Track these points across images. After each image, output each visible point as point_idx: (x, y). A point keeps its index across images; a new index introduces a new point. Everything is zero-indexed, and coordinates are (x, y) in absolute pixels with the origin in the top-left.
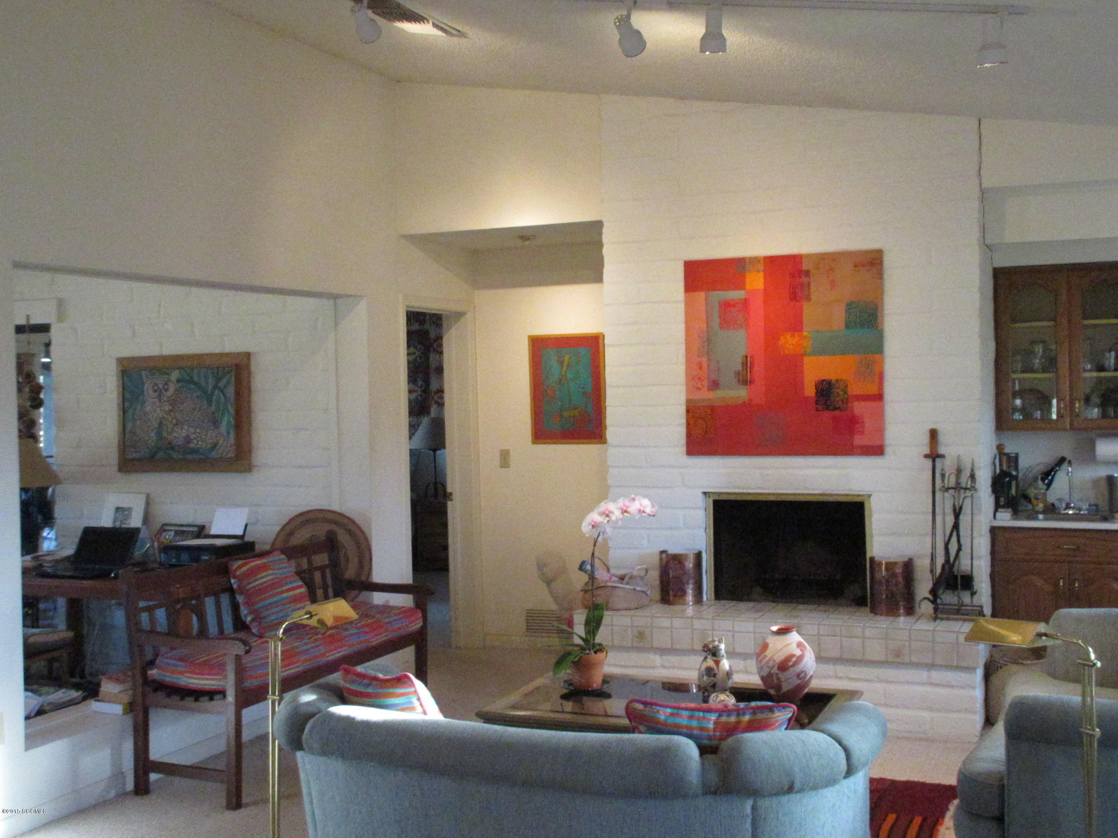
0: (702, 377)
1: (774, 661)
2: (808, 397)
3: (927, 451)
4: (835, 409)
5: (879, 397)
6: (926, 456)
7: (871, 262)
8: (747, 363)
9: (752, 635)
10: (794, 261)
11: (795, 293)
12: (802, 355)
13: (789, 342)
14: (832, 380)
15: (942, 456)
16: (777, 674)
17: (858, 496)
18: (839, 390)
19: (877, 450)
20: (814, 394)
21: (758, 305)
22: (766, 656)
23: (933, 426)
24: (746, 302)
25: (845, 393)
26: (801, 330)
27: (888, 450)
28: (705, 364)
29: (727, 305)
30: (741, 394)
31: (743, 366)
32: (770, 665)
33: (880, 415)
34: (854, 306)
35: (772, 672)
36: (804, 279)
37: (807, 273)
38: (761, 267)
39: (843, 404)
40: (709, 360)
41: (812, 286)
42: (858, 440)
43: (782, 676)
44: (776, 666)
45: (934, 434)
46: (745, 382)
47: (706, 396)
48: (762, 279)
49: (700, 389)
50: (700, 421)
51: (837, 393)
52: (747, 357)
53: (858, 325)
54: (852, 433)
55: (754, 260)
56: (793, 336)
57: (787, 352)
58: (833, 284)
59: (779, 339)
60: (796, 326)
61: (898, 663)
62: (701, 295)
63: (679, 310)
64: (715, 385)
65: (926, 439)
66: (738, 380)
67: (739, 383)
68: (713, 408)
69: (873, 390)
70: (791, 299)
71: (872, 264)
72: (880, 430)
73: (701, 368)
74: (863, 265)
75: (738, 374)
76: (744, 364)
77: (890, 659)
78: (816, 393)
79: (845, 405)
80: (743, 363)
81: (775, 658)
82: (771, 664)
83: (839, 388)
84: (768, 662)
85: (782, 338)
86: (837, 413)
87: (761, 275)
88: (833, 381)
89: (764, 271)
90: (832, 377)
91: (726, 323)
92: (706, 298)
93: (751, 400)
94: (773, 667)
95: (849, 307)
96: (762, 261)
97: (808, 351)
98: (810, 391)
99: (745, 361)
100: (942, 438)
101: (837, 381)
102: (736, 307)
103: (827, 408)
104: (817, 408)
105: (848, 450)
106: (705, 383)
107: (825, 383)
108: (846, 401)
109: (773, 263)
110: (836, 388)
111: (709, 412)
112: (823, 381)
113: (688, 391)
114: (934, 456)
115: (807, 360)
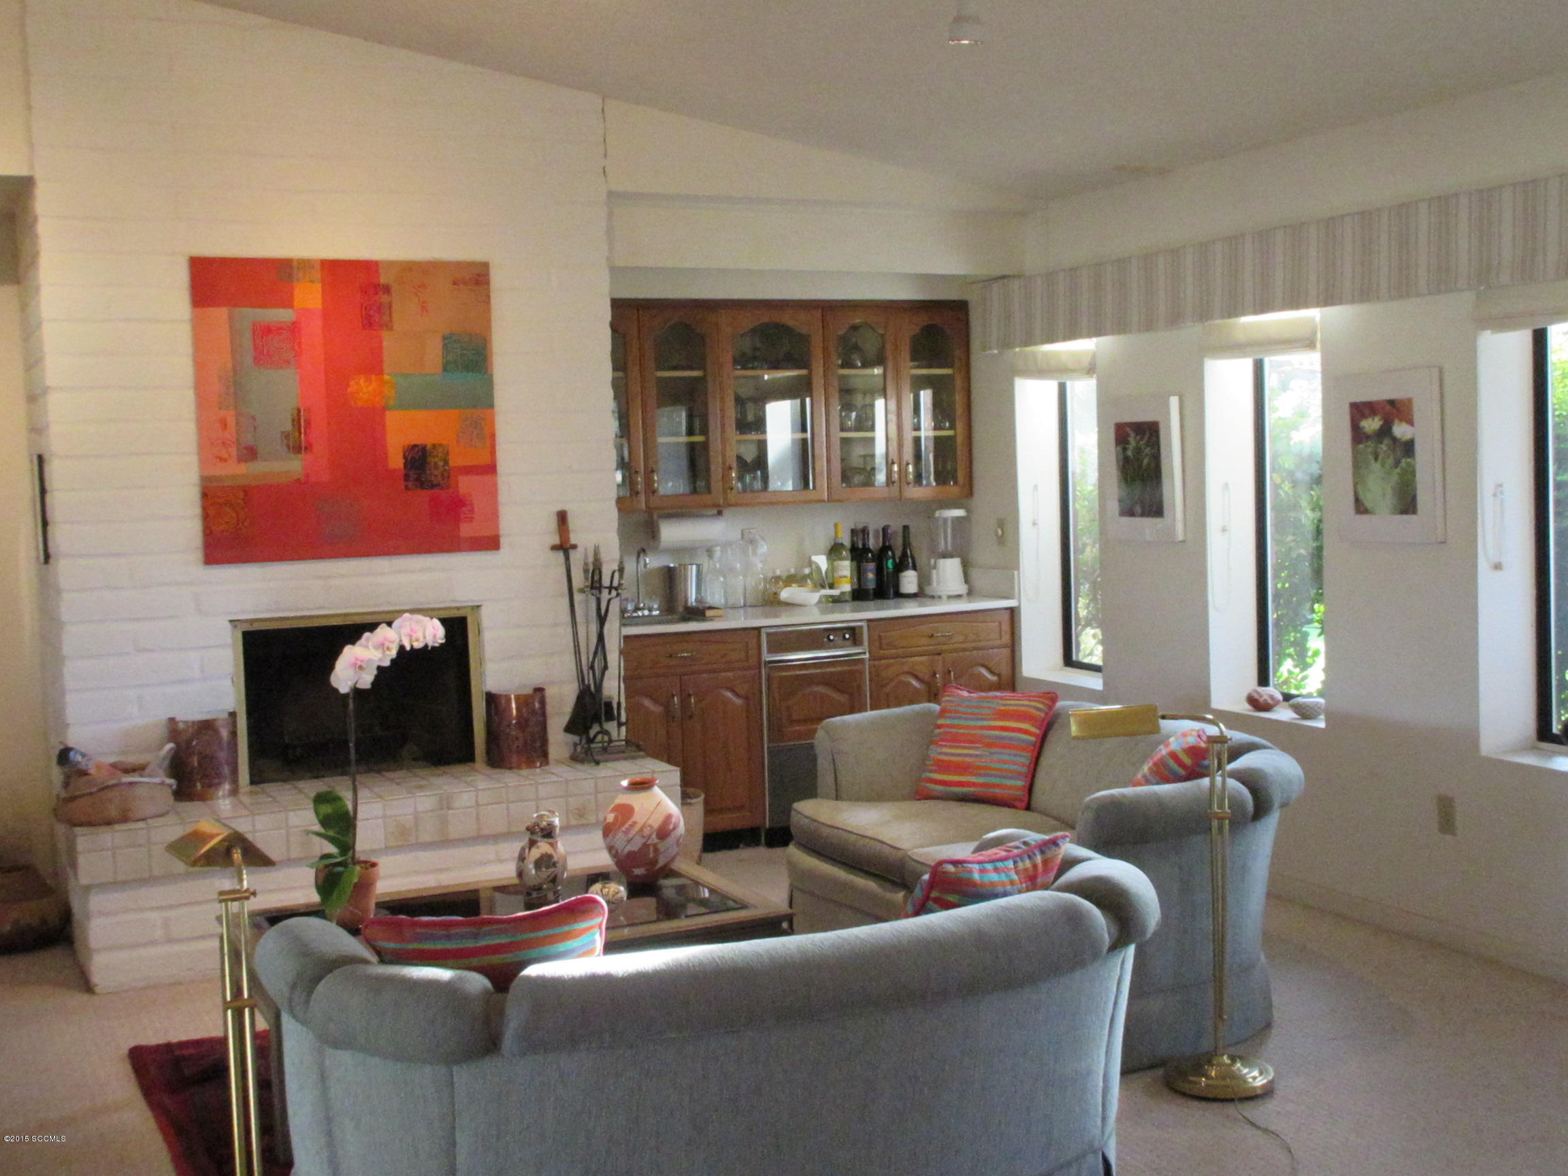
0: (229, 442)
1: (651, 826)
2: (395, 470)
3: (556, 540)
4: (433, 486)
5: (490, 469)
6: (555, 548)
7: (477, 280)
8: (299, 419)
9: (380, 821)
10: (368, 267)
11: (369, 317)
12: (384, 409)
13: (362, 389)
14: (426, 446)
15: (574, 547)
16: (655, 845)
17: (458, 608)
18: (436, 460)
19: (491, 543)
20: (402, 466)
21: (314, 332)
22: (635, 823)
23: (559, 508)
24: (294, 329)
25: (446, 462)
26: (380, 372)
27: (503, 541)
28: (231, 423)
29: (264, 331)
30: (294, 466)
31: (293, 425)
32: (645, 835)
33: (493, 493)
34: (454, 338)
35: (649, 842)
36: (385, 299)
37: (387, 289)
38: (317, 275)
39: (443, 479)
40: (238, 415)
41: (394, 307)
42: (466, 530)
43: (662, 846)
44: (655, 834)
45: (562, 517)
46: (297, 449)
47: (236, 471)
48: (319, 296)
49: (225, 460)
50: (228, 510)
51: (435, 464)
52: (299, 411)
53: (460, 367)
54: (457, 520)
55: (305, 264)
56: (369, 380)
57: (360, 404)
58: (424, 308)
59: (348, 385)
60: (373, 367)
61: (582, 825)
62: (220, 314)
63: (182, 336)
64: (250, 454)
65: (553, 523)
66: (288, 446)
67: (289, 451)
68: (247, 491)
69: (484, 460)
70: (364, 327)
71: (477, 283)
72: (493, 515)
73: (225, 425)
74: (465, 283)
75: (286, 436)
76: (296, 421)
77: (573, 822)
78: (405, 464)
79: (445, 481)
80: (293, 421)
81: (650, 822)
82: (647, 832)
83: (437, 456)
84: (641, 830)
85: (352, 383)
86: (436, 491)
87: (318, 287)
88: (427, 448)
89: (323, 281)
90: (428, 440)
91: (263, 357)
92: (230, 318)
93: (307, 476)
94: (649, 836)
95: (447, 340)
96: (318, 267)
97: (392, 402)
98: (396, 461)
99: (296, 418)
100: (572, 523)
101: (434, 446)
102: (281, 334)
103: (421, 483)
104: (406, 486)
105: (451, 544)
106: (233, 451)
107: (417, 449)
108: (447, 475)
109: (336, 271)
110: (434, 457)
111: (241, 495)
112: (415, 446)
113: (203, 462)
114: (564, 547)
115: (388, 414)
